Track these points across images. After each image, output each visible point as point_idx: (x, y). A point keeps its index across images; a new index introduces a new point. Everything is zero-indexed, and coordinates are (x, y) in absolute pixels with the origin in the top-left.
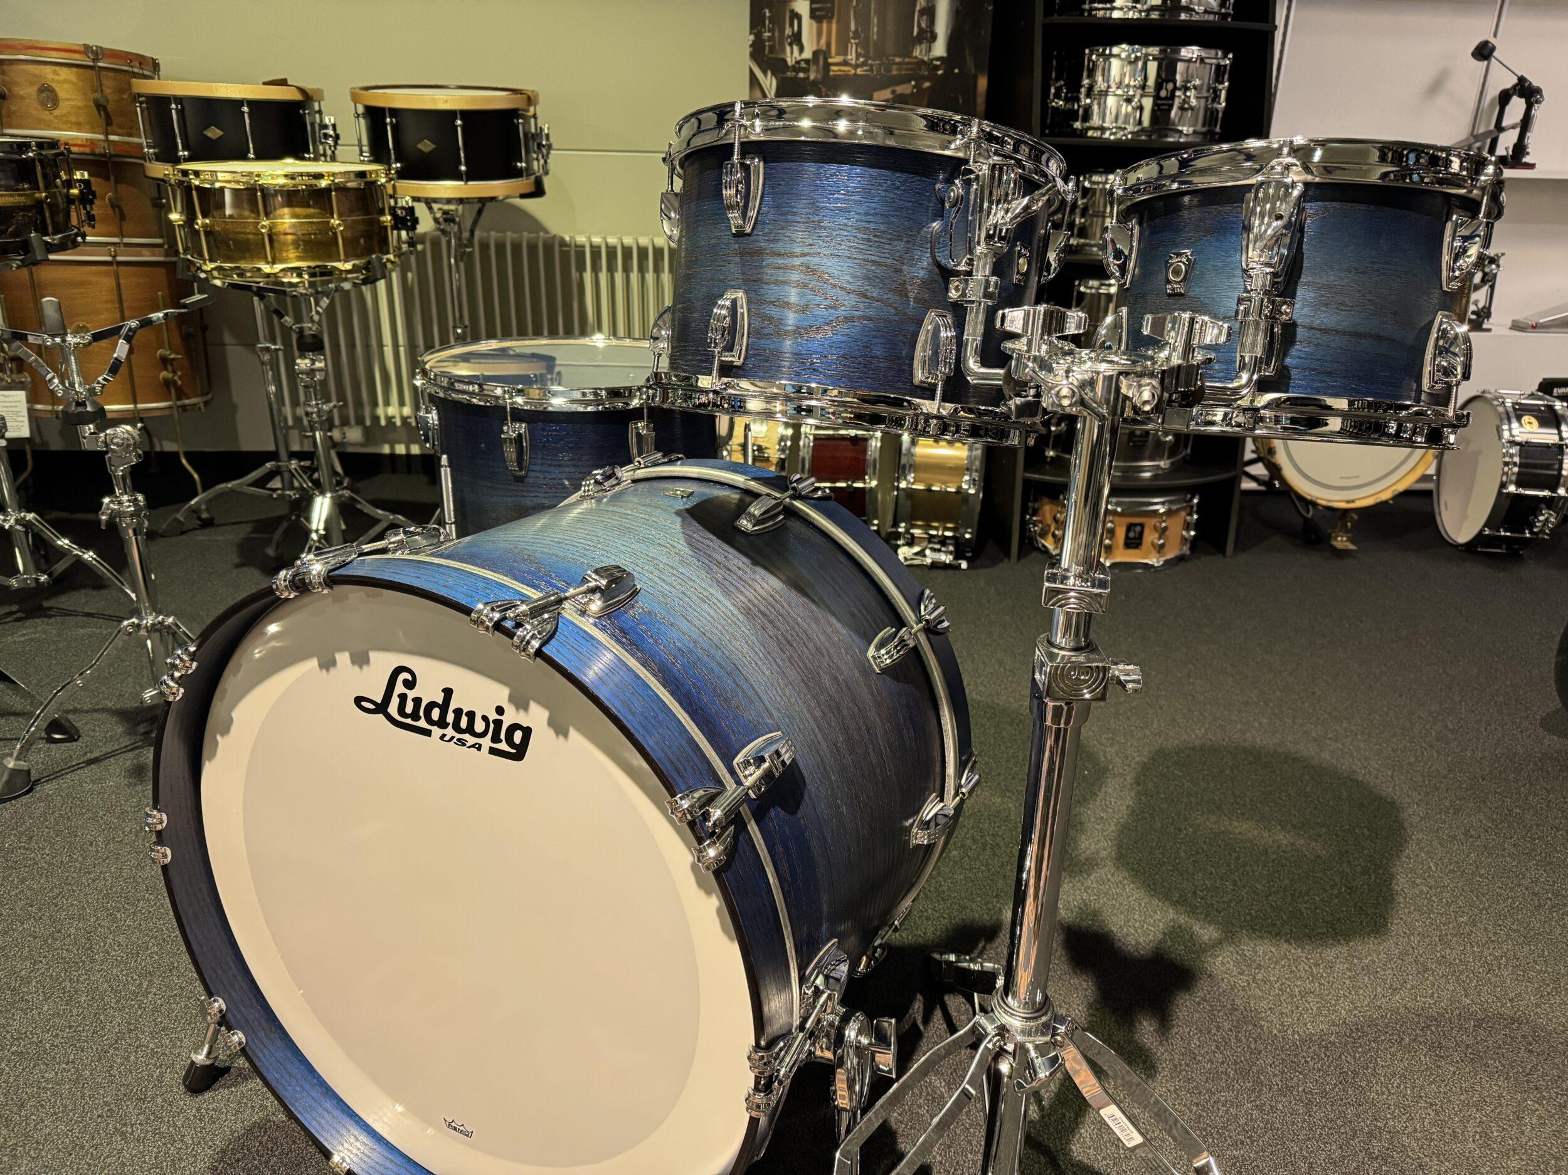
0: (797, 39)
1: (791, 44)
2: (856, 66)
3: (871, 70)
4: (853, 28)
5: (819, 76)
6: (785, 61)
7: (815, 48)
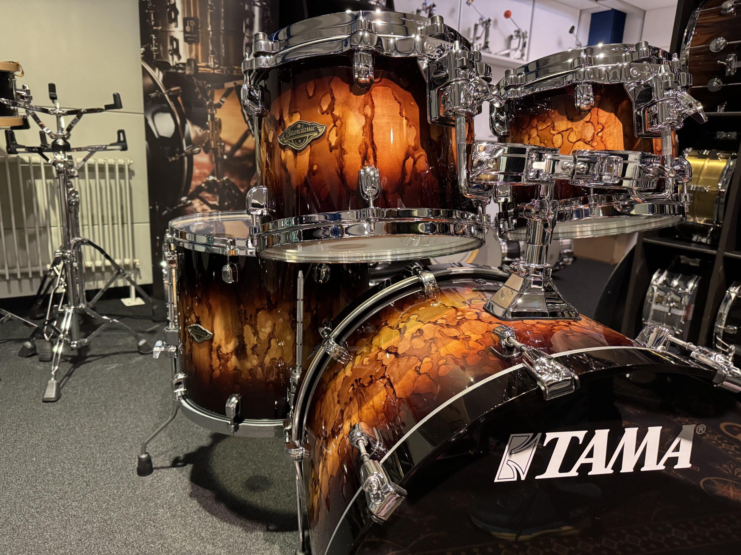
0: (176, 51)
1: (172, 54)
2: (214, 69)
3: (223, 71)
4: (211, 48)
5: (192, 73)
6: (169, 64)
7: (188, 57)
